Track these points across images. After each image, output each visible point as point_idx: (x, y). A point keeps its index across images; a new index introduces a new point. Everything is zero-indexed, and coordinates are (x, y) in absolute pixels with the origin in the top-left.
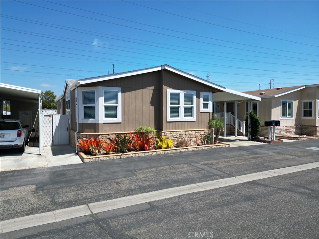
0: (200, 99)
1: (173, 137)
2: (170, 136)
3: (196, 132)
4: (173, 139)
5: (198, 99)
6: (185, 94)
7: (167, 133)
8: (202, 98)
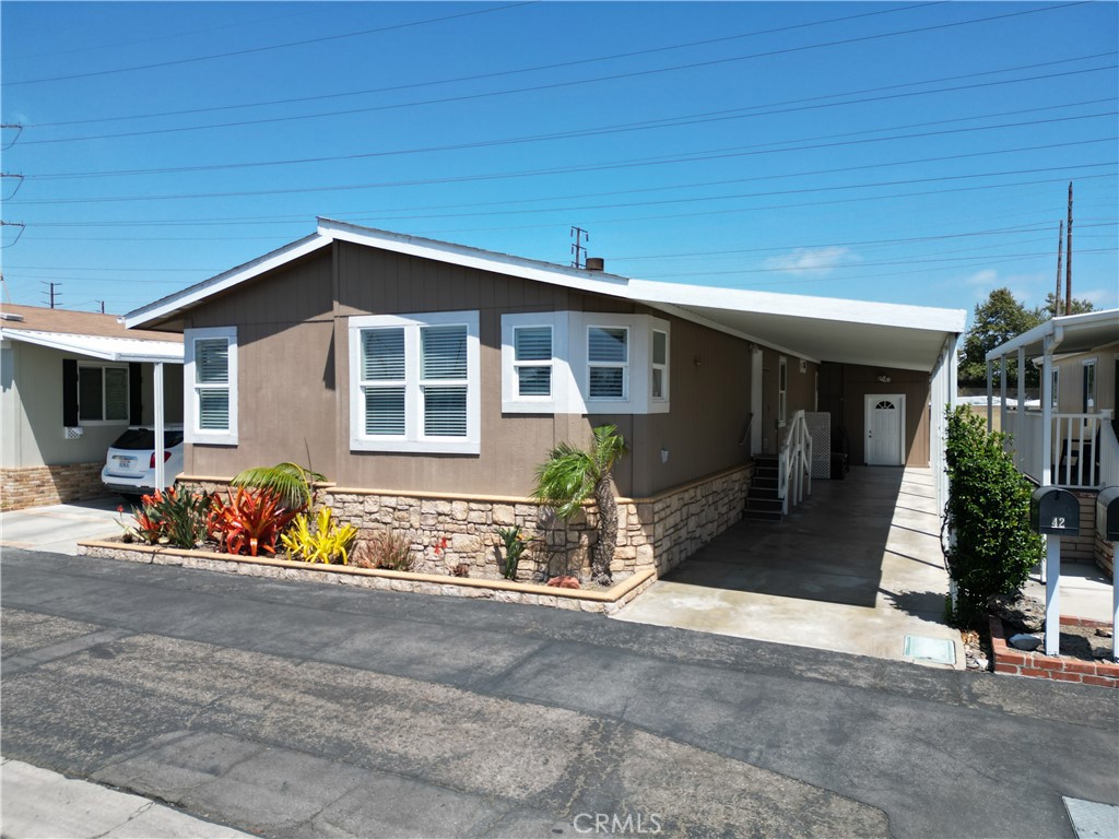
0: (500, 348)
1: (367, 518)
2: (355, 512)
3: (473, 506)
4: (366, 525)
5: (490, 350)
6: (425, 333)
7: (344, 497)
8: (509, 343)
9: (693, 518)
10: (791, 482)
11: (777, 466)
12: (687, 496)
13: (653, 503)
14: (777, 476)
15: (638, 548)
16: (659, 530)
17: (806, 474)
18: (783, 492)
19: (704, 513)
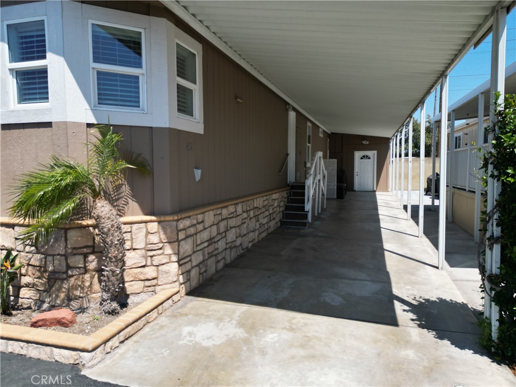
9: (234, 230)
10: (314, 200)
11: (304, 189)
12: (225, 212)
13: (178, 220)
14: (304, 196)
15: (160, 268)
16: (187, 247)
17: (323, 195)
18: (308, 207)
19: (245, 225)
